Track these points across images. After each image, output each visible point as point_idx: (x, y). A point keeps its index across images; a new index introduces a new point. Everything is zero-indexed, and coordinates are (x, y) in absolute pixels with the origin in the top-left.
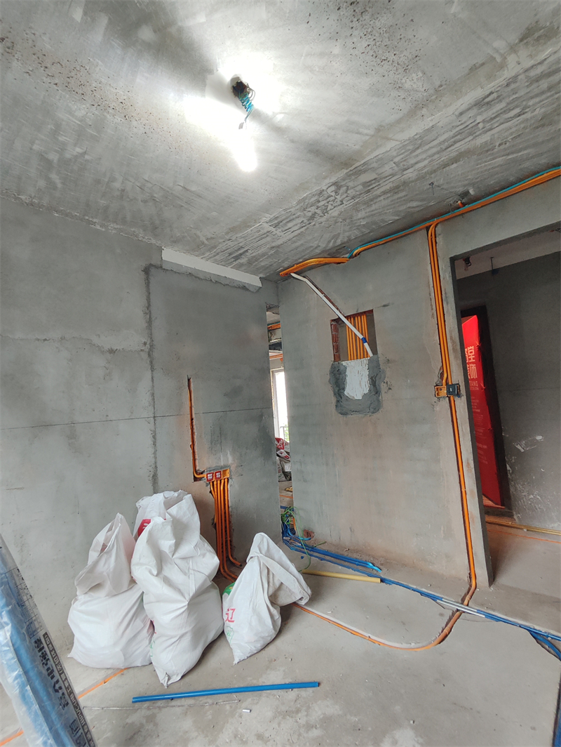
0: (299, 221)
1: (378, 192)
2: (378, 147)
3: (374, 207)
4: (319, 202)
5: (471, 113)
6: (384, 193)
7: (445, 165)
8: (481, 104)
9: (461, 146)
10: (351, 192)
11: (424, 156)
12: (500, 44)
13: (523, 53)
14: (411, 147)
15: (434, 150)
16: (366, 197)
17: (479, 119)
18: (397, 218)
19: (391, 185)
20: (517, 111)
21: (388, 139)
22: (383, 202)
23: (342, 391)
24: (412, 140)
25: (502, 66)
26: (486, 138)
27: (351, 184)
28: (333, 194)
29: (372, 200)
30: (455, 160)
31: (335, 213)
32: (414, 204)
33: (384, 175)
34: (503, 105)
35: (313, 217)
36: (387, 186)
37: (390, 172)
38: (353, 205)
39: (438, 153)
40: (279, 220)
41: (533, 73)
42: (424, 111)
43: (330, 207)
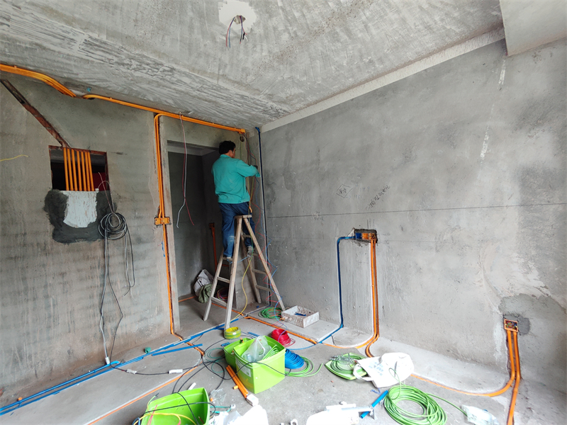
0: (110, 57)
1: (173, 86)
2: (212, 78)
3: (158, 89)
4: (148, 64)
5: (237, 96)
6: (175, 89)
7: (206, 101)
8: (242, 97)
9: (219, 100)
10: (168, 78)
11: (210, 93)
12: (267, 91)
13: (264, 97)
14: (214, 88)
15: (215, 95)
16: (166, 83)
17: (236, 99)
18: (152, 100)
19: (183, 90)
20: (240, 105)
21: (218, 80)
22: (165, 91)
23: (61, 219)
24: (220, 87)
25: (259, 95)
26: (225, 104)
27: (175, 75)
28: (161, 70)
29: (164, 86)
30: (210, 101)
31: (138, 74)
32: (171, 101)
33: (190, 85)
34: (242, 101)
35: (123, 64)
36: (183, 88)
37: (195, 87)
38: (153, 81)
39: (214, 96)
40: (103, 45)
41: (257, 102)
42: (236, 85)
43: (145, 71)
